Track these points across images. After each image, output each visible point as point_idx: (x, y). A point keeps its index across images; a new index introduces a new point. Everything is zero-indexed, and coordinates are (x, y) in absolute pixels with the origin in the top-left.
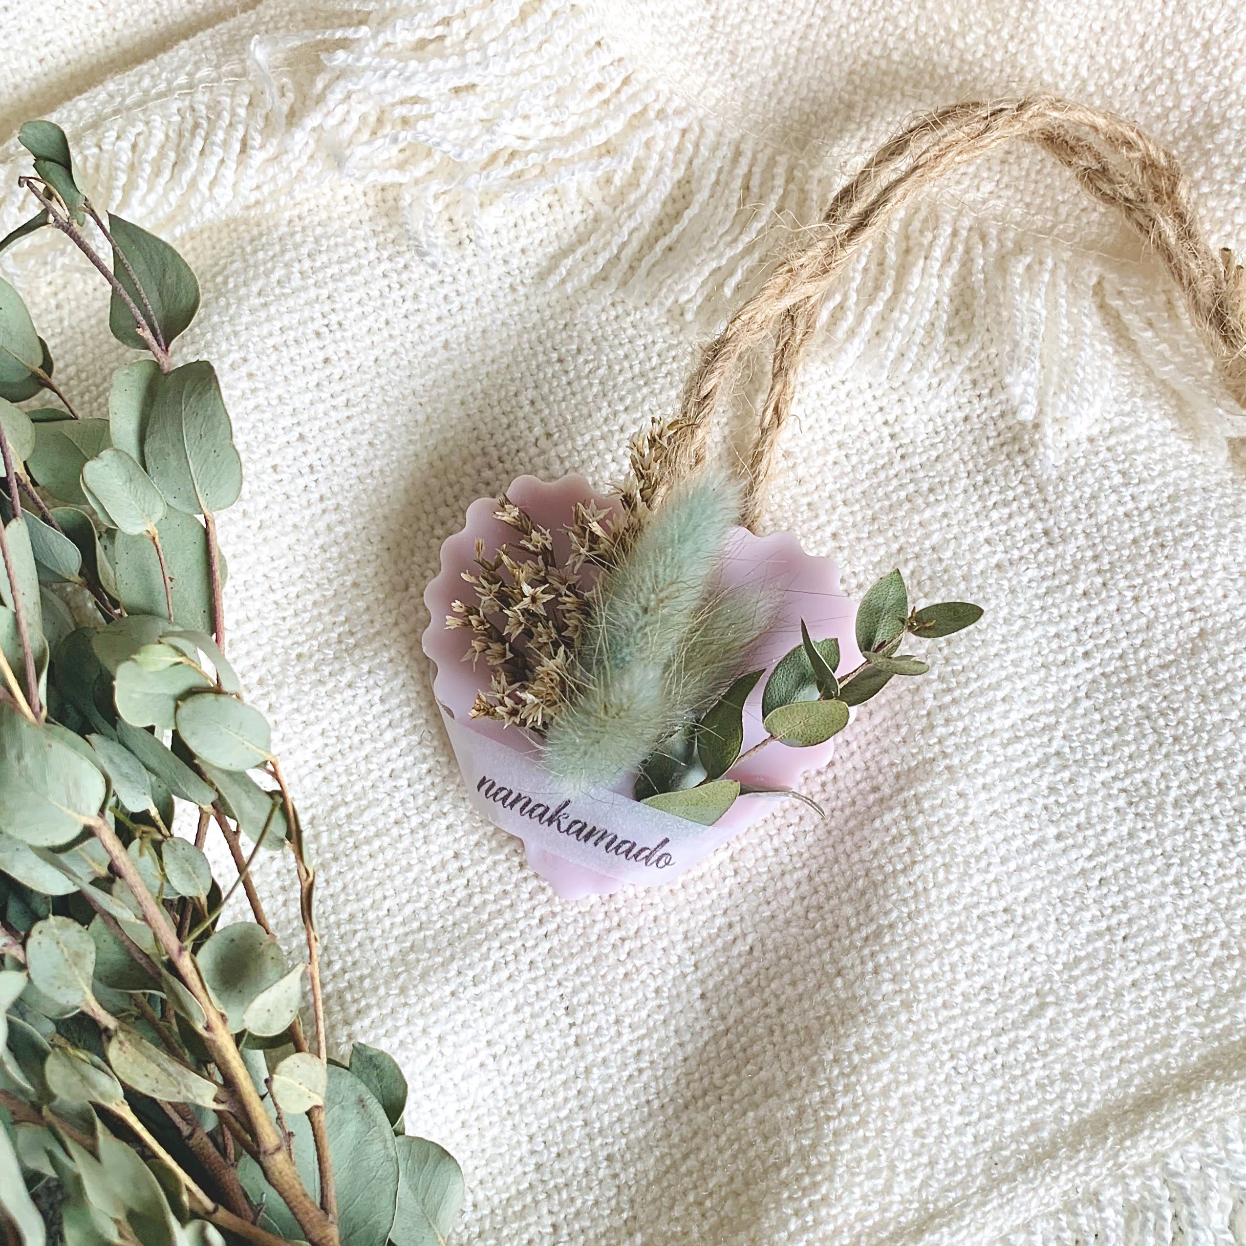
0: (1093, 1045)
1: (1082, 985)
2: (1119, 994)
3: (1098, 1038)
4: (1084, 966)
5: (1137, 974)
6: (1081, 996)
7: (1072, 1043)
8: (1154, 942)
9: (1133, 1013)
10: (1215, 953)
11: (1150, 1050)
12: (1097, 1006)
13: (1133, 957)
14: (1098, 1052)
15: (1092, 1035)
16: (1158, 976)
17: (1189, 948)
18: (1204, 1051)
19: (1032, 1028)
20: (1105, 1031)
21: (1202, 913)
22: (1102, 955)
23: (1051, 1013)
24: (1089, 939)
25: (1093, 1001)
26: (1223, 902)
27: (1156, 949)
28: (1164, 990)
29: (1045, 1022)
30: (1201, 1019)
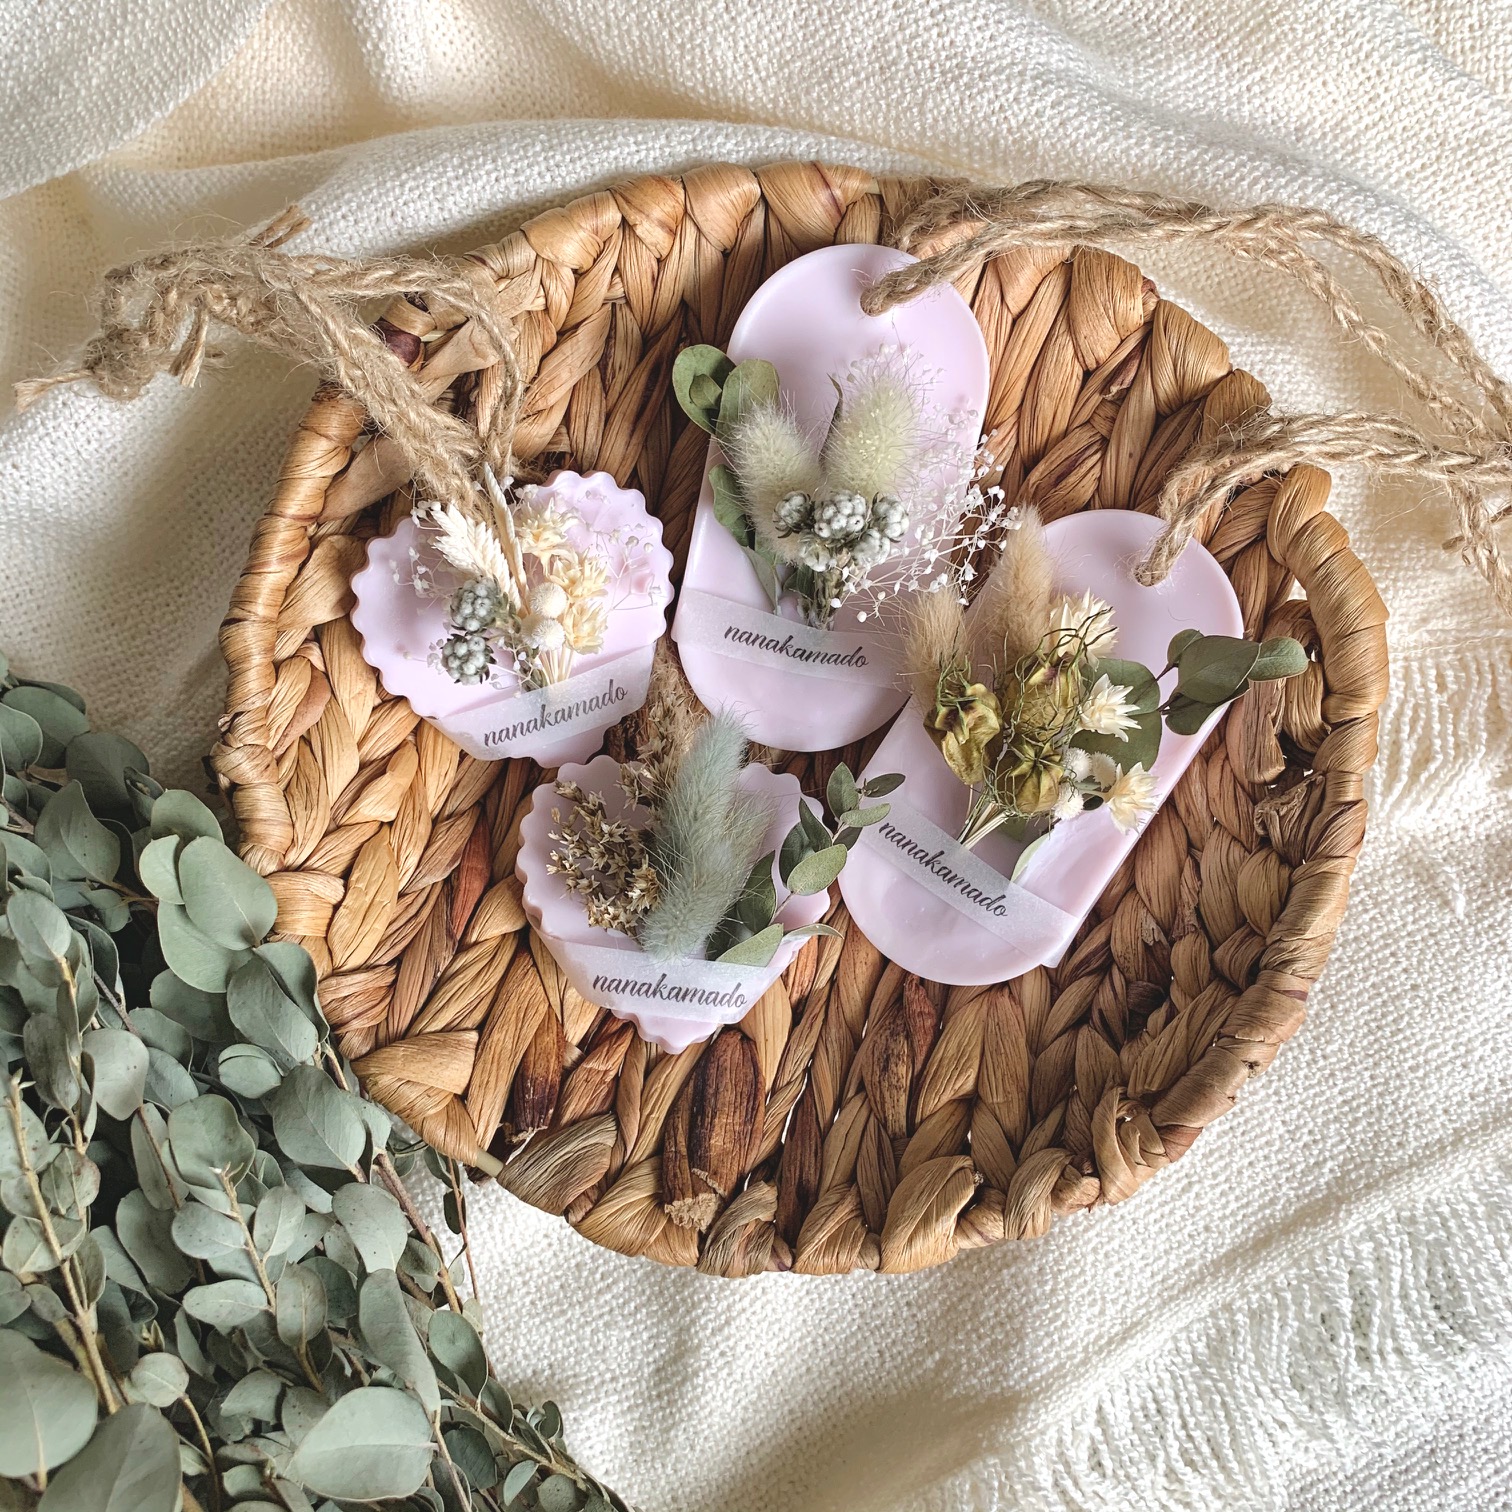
0: (1224, 1207)
1: (1215, 1168)
2: (1240, 1172)
3: (1228, 1202)
4: (1216, 1155)
5: (1252, 1157)
6: (1215, 1175)
7: (1210, 1207)
8: (1263, 1134)
9: (1250, 1184)
10: (1306, 1138)
11: (1262, 1208)
12: (1226, 1181)
13: (1248, 1146)
14: (1228, 1212)
15: (1224, 1200)
16: (1266, 1158)
17: (1287, 1136)
18: (1298, 1205)
19: (1184, 1198)
20: (1232, 1197)
21: (1294, 1113)
22: (1228, 1147)
23: (1196, 1188)
24: (1219, 1137)
25: (1222, 1178)
26: (1309, 1103)
27: (1263, 1140)
28: (1271, 1166)
29: (1192, 1195)
30: (1296, 1185)
